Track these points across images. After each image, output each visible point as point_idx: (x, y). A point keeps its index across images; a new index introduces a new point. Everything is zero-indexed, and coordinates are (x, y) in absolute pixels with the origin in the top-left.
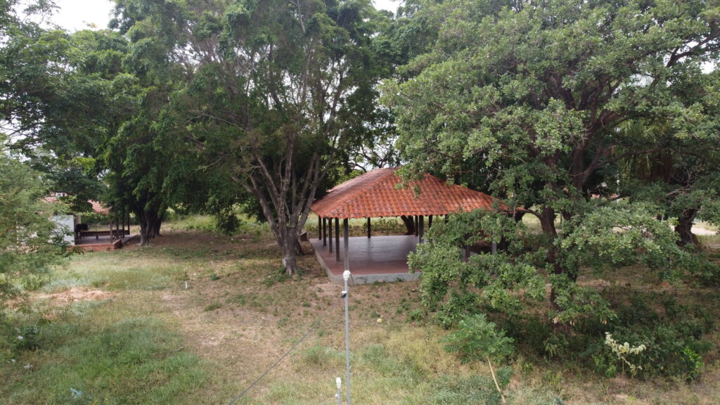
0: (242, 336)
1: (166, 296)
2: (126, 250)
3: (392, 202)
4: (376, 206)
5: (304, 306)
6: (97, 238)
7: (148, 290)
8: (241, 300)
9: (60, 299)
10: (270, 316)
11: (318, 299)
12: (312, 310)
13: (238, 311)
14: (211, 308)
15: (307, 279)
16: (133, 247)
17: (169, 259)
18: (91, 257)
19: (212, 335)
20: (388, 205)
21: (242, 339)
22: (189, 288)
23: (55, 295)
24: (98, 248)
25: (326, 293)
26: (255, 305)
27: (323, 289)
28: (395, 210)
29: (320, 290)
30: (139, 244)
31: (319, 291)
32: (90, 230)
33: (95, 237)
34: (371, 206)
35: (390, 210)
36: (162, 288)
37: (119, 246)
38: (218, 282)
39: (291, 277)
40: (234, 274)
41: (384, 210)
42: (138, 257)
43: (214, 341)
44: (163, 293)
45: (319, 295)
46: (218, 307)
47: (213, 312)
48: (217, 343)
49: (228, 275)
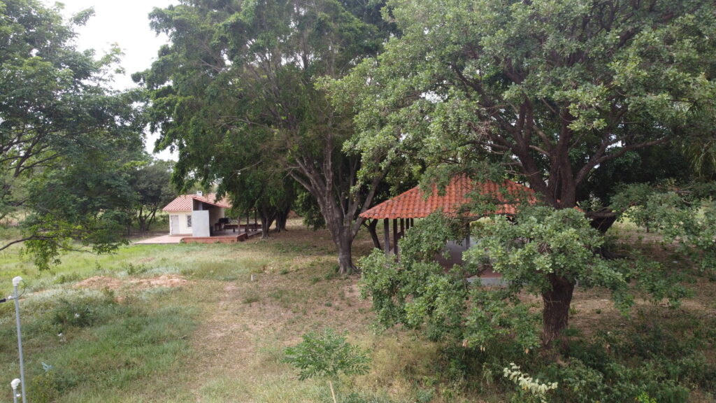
0: (248, 329)
1: (230, 287)
2: (244, 244)
5: (327, 305)
6: (234, 231)
7: (220, 280)
8: (279, 295)
9: (143, 284)
10: (289, 312)
11: (343, 299)
12: (329, 310)
13: (267, 306)
14: (250, 301)
15: (352, 278)
17: (269, 253)
18: (213, 248)
19: (226, 327)
21: (246, 333)
22: (254, 281)
23: (142, 280)
24: (224, 241)
25: (354, 294)
26: (286, 301)
27: (354, 289)
29: (351, 291)
30: (261, 238)
31: (349, 291)
32: (231, 224)
33: (232, 230)
36: (233, 280)
37: (242, 239)
38: (284, 276)
39: (339, 276)
40: (302, 269)
42: (248, 249)
43: (222, 332)
44: (230, 284)
45: (348, 295)
46: (256, 300)
47: (248, 305)
48: (222, 334)
49: (297, 270)
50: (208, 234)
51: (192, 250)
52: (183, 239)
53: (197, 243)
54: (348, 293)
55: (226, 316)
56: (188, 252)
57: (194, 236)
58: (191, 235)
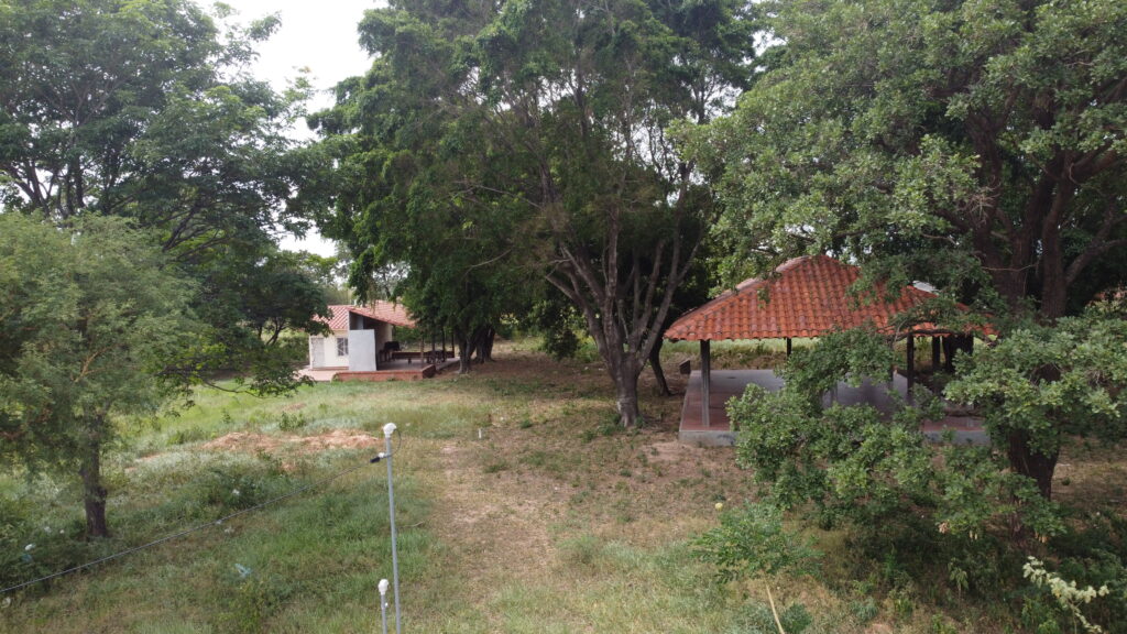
0: (513, 512)
1: (449, 447)
2: (436, 380)
3: (782, 314)
4: (754, 320)
5: (623, 474)
6: (410, 362)
7: (429, 438)
8: (539, 459)
9: (312, 444)
10: (567, 486)
11: (645, 465)
12: (630, 482)
13: (527, 477)
14: (494, 469)
15: (646, 433)
16: (447, 377)
17: (484, 395)
18: (389, 388)
19: (474, 508)
20: (773, 319)
21: (513, 517)
22: (483, 439)
23: (308, 438)
24: (402, 377)
25: (663, 457)
26: (554, 468)
27: (659, 449)
28: (783, 327)
29: (655, 453)
30: (458, 372)
31: (652, 453)
32: (403, 351)
33: (407, 361)
34: (745, 320)
35: (774, 328)
36: (448, 437)
37: (429, 374)
38: (527, 432)
39: (625, 429)
40: (554, 421)
41: (764, 327)
42: (446, 390)
43: (473, 517)
44: (447, 443)
45: (651, 459)
46: (504, 468)
47: (494, 475)
48: (474, 520)
49: (546, 422)
50: (373, 368)
51: (359, 392)
52: (337, 374)
53: (360, 382)
54: (651, 456)
55: (466, 492)
56: (353, 395)
57: (350, 370)
58: (347, 368)
